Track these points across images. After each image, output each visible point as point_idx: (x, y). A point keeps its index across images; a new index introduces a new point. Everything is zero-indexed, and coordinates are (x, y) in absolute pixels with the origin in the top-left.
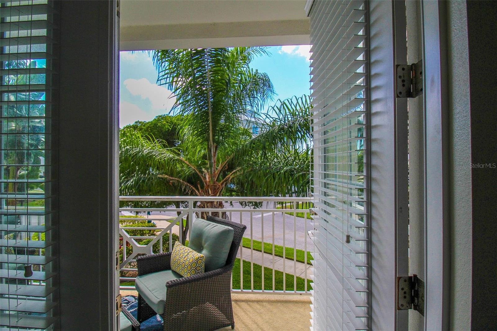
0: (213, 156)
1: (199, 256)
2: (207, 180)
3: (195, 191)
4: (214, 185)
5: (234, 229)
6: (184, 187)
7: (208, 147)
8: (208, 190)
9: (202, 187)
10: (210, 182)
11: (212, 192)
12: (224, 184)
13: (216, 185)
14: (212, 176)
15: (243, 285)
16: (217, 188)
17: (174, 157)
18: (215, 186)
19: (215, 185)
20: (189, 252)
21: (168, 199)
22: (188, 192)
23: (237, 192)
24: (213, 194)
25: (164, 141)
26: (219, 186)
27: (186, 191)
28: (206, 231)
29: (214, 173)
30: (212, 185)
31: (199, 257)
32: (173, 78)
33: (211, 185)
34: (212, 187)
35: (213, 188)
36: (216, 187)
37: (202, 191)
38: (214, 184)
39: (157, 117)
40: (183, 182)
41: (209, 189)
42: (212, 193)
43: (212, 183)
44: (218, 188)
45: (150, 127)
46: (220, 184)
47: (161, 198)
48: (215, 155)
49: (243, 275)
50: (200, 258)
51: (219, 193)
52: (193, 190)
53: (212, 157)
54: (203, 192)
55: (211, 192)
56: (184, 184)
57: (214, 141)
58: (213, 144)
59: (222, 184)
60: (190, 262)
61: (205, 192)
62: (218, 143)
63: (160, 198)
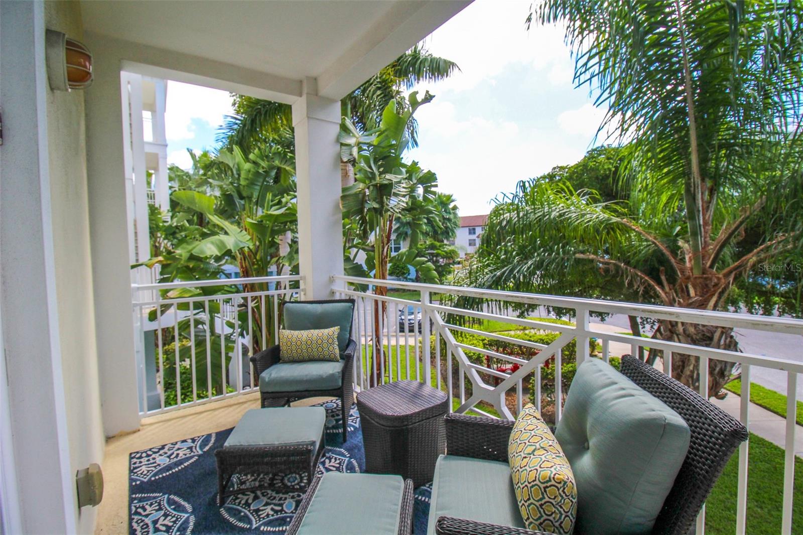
0: (701, 209)
1: (552, 476)
2: (688, 265)
3: (655, 290)
4: (702, 278)
5: (691, 426)
6: (629, 278)
7: (688, 190)
8: (687, 287)
9: (672, 280)
10: (692, 269)
11: (698, 293)
12: (733, 276)
13: (710, 276)
14: (698, 256)
15: (792, 519)
16: (713, 284)
17: (609, 219)
18: (706, 279)
19: (705, 276)
20: (538, 447)
21: (531, 300)
22: (637, 289)
23: (786, 298)
24: (701, 296)
25: (594, 191)
26: (719, 279)
27: (634, 286)
28: (599, 401)
29: (702, 248)
30: (697, 276)
31: (550, 478)
32: (608, 60)
33: (696, 278)
34: (698, 281)
35: (700, 283)
36: (708, 282)
37: (670, 289)
38: (703, 273)
39: (588, 152)
40: (626, 269)
41: (690, 286)
42: (696, 295)
43: (696, 273)
44: (716, 285)
45: (577, 172)
46: (721, 276)
47: (518, 297)
48: (708, 207)
49: (794, 493)
50: (553, 482)
51: (716, 295)
52: (649, 285)
53: (699, 211)
54: (673, 291)
55: (696, 292)
56: (629, 273)
57: (704, 174)
58: (703, 180)
59: (727, 275)
60: (530, 481)
61: (679, 291)
62: (715, 180)
63: (516, 297)
